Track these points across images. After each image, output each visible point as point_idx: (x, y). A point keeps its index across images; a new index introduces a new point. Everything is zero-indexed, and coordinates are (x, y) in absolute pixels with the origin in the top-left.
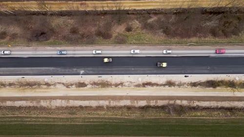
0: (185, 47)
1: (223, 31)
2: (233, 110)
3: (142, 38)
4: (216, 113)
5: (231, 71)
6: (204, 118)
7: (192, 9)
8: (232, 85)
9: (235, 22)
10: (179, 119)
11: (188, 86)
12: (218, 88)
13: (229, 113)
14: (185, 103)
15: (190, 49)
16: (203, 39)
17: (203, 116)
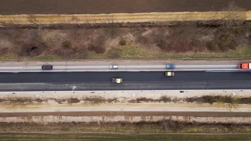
0: (180, 61)
1: (219, 45)
2: (231, 126)
3: (136, 52)
4: (213, 129)
5: (228, 86)
6: (201, 134)
8: (228, 100)
9: (232, 35)
10: (175, 135)
11: (184, 101)
12: (215, 104)
13: (226, 129)
14: (181, 118)
15: (185, 64)
16: (198, 53)
17: (200, 132)
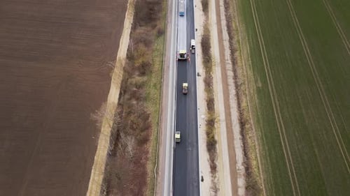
0: (159, 179)
1: (142, 131)
2: (243, 121)
4: (249, 141)
5: (194, 123)
6: (258, 155)
7: (106, 169)
8: (211, 123)
11: (215, 177)
12: (216, 138)
13: (247, 126)
14: (241, 182)
15: (164, 173)
16: (150, 155)
17: (256, 157)
